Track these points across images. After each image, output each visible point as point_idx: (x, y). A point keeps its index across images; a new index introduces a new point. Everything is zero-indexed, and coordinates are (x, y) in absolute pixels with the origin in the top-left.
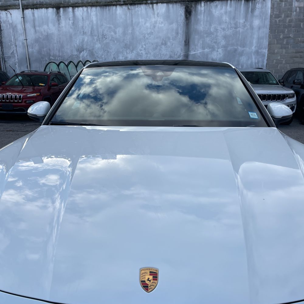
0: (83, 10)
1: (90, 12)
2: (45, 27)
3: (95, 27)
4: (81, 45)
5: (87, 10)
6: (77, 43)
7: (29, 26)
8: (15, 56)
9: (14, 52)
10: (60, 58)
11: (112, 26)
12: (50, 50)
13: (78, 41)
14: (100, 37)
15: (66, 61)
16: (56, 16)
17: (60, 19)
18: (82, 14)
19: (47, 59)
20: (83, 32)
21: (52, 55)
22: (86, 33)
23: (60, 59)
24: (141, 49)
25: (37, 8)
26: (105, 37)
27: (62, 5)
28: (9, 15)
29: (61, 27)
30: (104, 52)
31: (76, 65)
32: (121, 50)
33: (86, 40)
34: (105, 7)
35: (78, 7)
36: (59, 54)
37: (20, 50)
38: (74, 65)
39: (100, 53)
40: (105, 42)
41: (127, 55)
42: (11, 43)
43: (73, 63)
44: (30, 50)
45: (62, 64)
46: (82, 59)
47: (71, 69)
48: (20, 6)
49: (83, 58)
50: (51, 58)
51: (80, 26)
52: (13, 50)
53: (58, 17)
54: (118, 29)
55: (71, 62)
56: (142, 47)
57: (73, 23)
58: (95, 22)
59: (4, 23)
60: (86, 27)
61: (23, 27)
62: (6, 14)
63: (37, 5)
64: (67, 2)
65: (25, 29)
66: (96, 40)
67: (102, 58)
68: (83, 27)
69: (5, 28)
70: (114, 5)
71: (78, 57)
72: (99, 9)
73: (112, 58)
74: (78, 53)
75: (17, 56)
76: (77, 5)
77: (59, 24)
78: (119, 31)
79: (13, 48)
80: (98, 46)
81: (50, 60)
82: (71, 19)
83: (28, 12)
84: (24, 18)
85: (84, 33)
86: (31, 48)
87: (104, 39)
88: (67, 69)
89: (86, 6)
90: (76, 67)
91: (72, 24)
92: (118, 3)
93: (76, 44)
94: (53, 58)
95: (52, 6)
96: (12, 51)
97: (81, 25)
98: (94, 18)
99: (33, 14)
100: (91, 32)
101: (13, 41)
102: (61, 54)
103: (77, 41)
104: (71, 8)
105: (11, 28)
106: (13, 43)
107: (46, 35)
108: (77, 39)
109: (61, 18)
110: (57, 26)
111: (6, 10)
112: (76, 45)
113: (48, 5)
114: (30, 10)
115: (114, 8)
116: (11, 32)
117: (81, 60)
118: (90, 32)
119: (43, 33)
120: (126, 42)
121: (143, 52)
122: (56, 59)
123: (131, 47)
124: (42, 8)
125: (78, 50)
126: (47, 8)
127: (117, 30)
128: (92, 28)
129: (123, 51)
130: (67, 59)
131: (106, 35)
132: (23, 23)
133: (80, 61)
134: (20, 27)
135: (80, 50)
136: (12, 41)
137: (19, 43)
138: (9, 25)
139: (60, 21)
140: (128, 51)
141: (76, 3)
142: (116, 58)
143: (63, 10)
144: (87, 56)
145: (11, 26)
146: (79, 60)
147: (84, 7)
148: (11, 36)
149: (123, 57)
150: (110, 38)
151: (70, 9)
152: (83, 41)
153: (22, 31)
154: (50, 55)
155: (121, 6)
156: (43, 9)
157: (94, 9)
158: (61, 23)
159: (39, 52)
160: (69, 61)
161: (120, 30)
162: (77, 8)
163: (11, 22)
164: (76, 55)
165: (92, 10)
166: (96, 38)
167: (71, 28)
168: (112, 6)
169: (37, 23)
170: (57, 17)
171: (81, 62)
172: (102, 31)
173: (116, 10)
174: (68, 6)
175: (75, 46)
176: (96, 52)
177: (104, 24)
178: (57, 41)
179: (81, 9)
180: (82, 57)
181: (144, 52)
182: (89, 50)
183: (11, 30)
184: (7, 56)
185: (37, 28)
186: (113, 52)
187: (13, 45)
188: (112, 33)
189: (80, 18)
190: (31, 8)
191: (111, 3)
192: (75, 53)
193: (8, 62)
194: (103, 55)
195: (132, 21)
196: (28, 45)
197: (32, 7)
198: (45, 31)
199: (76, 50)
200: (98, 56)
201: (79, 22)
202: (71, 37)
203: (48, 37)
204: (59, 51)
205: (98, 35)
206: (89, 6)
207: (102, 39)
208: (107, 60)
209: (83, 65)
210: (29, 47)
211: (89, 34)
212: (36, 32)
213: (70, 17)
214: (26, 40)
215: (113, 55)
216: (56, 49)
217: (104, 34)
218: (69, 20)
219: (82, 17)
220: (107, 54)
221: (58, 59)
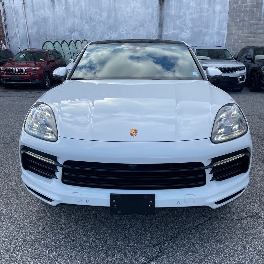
2: (42, 11)
3: (84, 11)
4: (72, 27)
6: (69, 25)
7: (28, 10)
8: (17, 36)
9: (17, 33)
10: (55, 37)
11: (98, 11)
12: (46, 31)
13: (70, 24)
14: (88, 19)
15: (60, 40)
16: (51, 2)
17: (55, 4)
19: (44, 39)
20: (74, 15)
21: (48, 35)
22: (76, 16)
23: (55, 38)
24: (123, 30)
26: (93, 20)
28: (12, 1)
29: (55, 11)
30: (92, 33)
31: (68, 44)
32: (106, 31)
33: (76, 22)
36: (54, 35)
37: (21, 31)
38: (67, 44)
40: (92, 24)
41: (111, 35)
42: (14, 25)
43: (65, 41)
44: (30, 31)
45: (57, 43)
47: (65, 47)
49: (74, 38)
50: (48, 38)
52: (16, 31)
53: (53, 3)
54: (103, 13)
55: (64, 41)
56: (124, 28)
57: (66, 8)
58: (84, 7)
59: (8, 8)
60: (76, 11)
61: (24, 11)
65: (25, 13)
66: (85, 22)
68: (73, 11)
69: (8, 13)
71: (70, 37)
73: (99, 38)
74: (70, 34)
75: (18, 36)
77: (54, 9)
78: (104, 15)
79: (16, 29)
80: (87, 27)
81: (47, 40)
82: (64, 4)
84: (24, 4)
86: (30, 29)
87: (92, 21)
88: (61, 47)
90: (69, 45)
91: (65, 9)
93: (68, 26)
94: (49, 38)
96: (15, 32)
97: (72, 10)
98: (83, 4)
100: (81, 15)
101: (15, 24)
102: (55, 35)
103: (69, 23)
105: (13, 13)
106: (15, 25)
107: (43, 18)
108: (69, 22)
109: (56, 4)
110: (52, 9)
112: (68, 27)
116: (14, 16)
117: (73, 40)
118: (79, 15)
119: (41, 16)
120: (110, 24)
121: (124, 33)
122: (52, 39)
123: (114, 29)
125: (70, 31)
127: (103, 14)
128: (82, 12)
129: (107, 32)
130: (61, 39)
131: (93, 18)
132: (23, 8)
133: (72, 40)
134: (21, 11)
135: (72, 31)
137: (21, 25)
138: (11, 10)
139: (55, 6)
140: (112, 32)
142: (102, 38)
144: (77, 36)
145: (13, 11)
146: (71, 40)
148: (14, 19)
149: (107, 37)
150: (97, 21)
152: (74, 23)
153: (23, 15)
154: (46, 35)
158: (55, 8)
159: (38, 33)
160: (62, 40)
161: (105, 14)
163: (13, 7)
164: (69, 35)
166: (85, 21)
167: (64, 12)
169: (35, 8)
170: (52, 3)
171: (72, 41)
172: (90, 15)
175: (67, 27)
176: (85, 32)
177: (91, 9)
178: (52, 24)
180: (73, 37)
181: (125, 32)
182: (79, 31)
183: (14, 14)
184: (10, 36)
185: (36, 13)
186: (99, 33)
187: (16, 27)
188: (99, 17)
189: (72, 4)
192: (68, 33)
193: (12, 41)
194: (90, 35)
195: (115, 6)
196: (28, 27)
198: (42, 15)
199: (68, 31)
200: (86, 36)
201: (71, 7)
202: (64, 20)
203: (45, 20)
204: (54, 32)
205: (87, 18)
207: (90, 21)
208: (94, 39)
209: (74, 44)
210: (29, 29)
211: (79, 17)
212: (34, 15)
213: (63, 3)
214: (27, 22)
215: (99, 35)
216: (52, 30)
217: (92, 18)
218: (62, 5)
219: (73, 3)
220: (94, 34)
221: (53, 39)
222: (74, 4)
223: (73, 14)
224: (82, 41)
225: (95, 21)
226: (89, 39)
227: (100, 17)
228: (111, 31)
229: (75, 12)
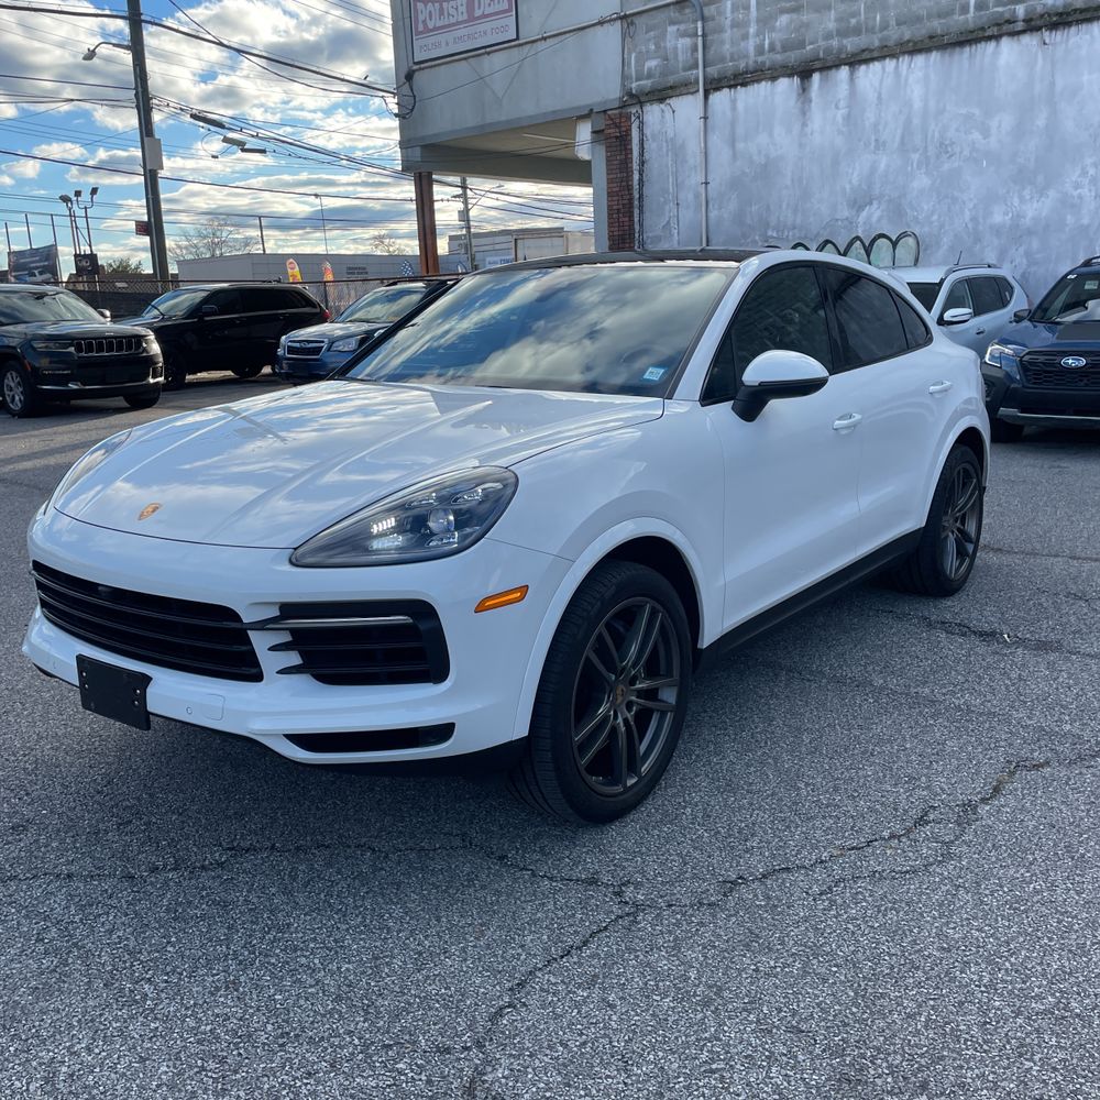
0: (884, 68)
1: (904, 72)
2: (763, 139)
3: (916, 121)
4: (864, 186)
5: (897, 67)
6: (854, 181)
7: (716, 140)
8: (672, 235)
9: (672, 222)
10: (796, 231)
11: (977, 112)
12: (768, 209)
13: (855, 175)
14: (932, 151)
15: (812, 240)
16: (798, 100)
17: (810, 108)
18: (877, 85)
19: (757, 238)
20: (876, 140)
21: (772, 224)
22: (884, 143)
23: (794, 235)
24: (1079, 180)
25: (744, 85)
26: (949, 149)
27: (818, 65)
28: (668, 115)
29: (809, 132)
30: (939, 202)
31: (843, 252)
32: (1002, 191)
33: (882, 166)
34: (958, 49)
35: (867, 61)
36: (794, 220)
37: (687, 215)
38: (836, 252)
39: (926, 207)
40: (946, 167)
41: (1024, 207)
42: (666, 196)
43: (831, 242)
44: (713, 214)
46: (863, 231)
48: (698, 83)
49: (868, 227)
50: (770, 233)
51: (867, 124)
52: (670, 217)
53: (803, 103)
54: (997, 118)
55: (827, 242)
56: (1084, 173)
57: (848, 118)
58: (917, 104)
59: (654, 140)
60: (886, 124)
61: (703, 145)
62: (663, 111)
63: (746, 73)
64: (835, 52)
65: (706, 153)
67: (932, 223)
68: (876, 125)
69: (654, 155)
70: (989, 38)
71: (850, 223)
72: (935, 59)
73: (967, 220)
74: (854, 212)
75: (676, 234)
76: (864, 56)
77: (804, 125)
78: (1000, 126)
79: (669, 211)
80: (921, 181)
81: (767, 241)
82: (842, 104)
83: (720, 98)
84: (706, 118)
85: (880, 145)
86: (716, 206)
87: (945, 156)
89: (893, 56)
91: (844, 119)
92: (1006, 28)
93: (850, 182)
94: (775, 235)
95: (789, 72)
96: (667, 219)
97: (872, 120)
98: (916, 92)
99: (734, 102)
100: (903, 138)
101: (671, 190)
102: (798, 221)
103: (853, 175)
104: (847, 67)
105: (670, 154)
106: (671, 197)
107: (763, 163)
108: (854, 169)
109: (813, 104)
110: (796, 128)
111: (662, 100)
112: (848, 187)
113: (776, 70)
114: (726, 90)
115: (992, 45)
116: (670, 163)
117: (860, 235)
118: (898, 139)
119: (755, 158)
120: (1021, 161)
121: (1085, 191)
122: (785, 236)
123: (1040, 178)
124: (758, 81)
125: (855, 202)
126: (774, 79)
127: (994, 124)
128: (908, 122)
129: (1008, 192)
130: (816, 237)
131: (952, 144)
132: (702, 133)
133: (858, 238)
134: (694, 147)
135: (858, 204)
136: (667, 192)
137: (687, 196)
138: (664, 144)
139: (808, 114)
140: (1027, 193)
141: (864, 51)
142: (981, 220)
143: (821, 80)
144: (879, 220)
145: (670, 147)
146: (854, 236)
147: (887, 60)
148: (668, 177)
149: (1006, 214)
150: (966, 153)
151: (844, 71)
152: (873, 169)
153: (698, 161)
154: (767, 225)
155: (1016, 38)
156: (764, 83)
157: (920, 59)
158: (809, 122)
159: (739, 217)
160: (821, 240)
161: (1004, 122)
162: (863, 68)
163: (671, 134)
164: (847, 219)
165: (913, 66)
166: (915, 157)
167: (840, 132)
168: (983, 43)
169: (740, 131)
170: (799, 103)
171: (858, 242)
172: (940, 132)
173: (996, 54)
174: (837, 63)
175: (845, 189)
176: (911, 203)
177: (948, 108)
178: (793, 180)
179: (876, 66)
180: (865, 223)
181: (1090, 191)
182: (890, 201)
183: (670, 159)
184: (650, 235)
185: (740, 146)
186: (971, 200)
187: (671, 204)
188: (976, 136)
189: (872, 96)
190: (730, 87)
191: (981, 34)
192: (845, 213)
194: (932, 214)
195: (1053, 84)
196: (709, 199)
197: (732, 83)
198: (760, 152)
199: (848, 204)
200: (916, 218)
201: (868, 109)
202: (836, 162)
203: (767, 170)
204: (795, 211)
205: (926, 147)
206: (904, 53)
207: (938, 157)
208: (947, 228)
209: (863, 251)
210: (710, 206)
211: (896, 145)
212: (735, 156)
213: (839, 100)
214: (707, 183)
215: (970, 210)
216: (788, 205)
217: (947, 142)
218: (837, 107)
219: (876, 95)
220: (949, 208)
221: (790, 238)
222: (879, 98)
223: (873, 138)
224: (894, 239)
225: (961, 152)
226: (926, 229)
227: (980, 137)
228: (1024, 189)
229: (881, 128)
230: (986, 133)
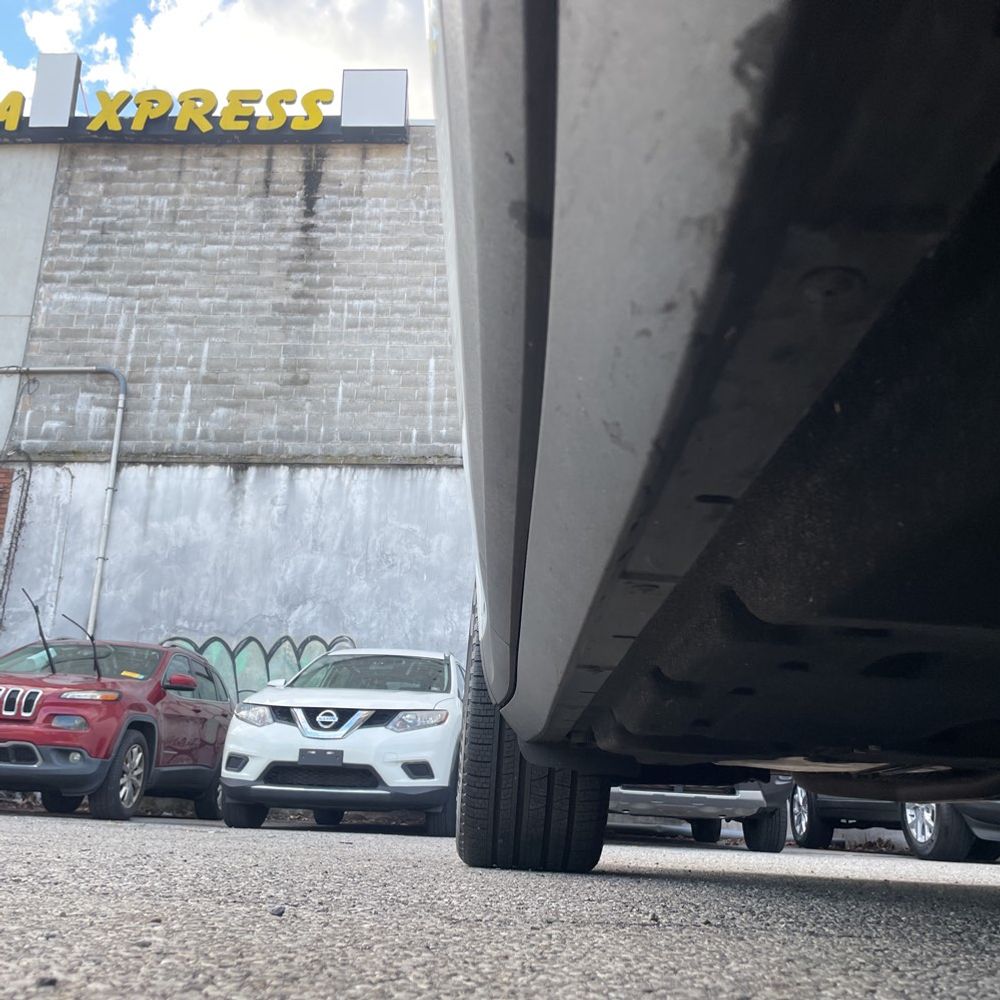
0: (326, 476)
1: (347, 482)
2: (184, 521)
3: (357, 529)
4: (298, 585)
5: (339, 477)
6: (287, 578)
7: (123, 514)
9: (48, 598)
10: (213, 624)
11: (418, 529)
12: (181, 595)
13: (289, 571)
14: (372, 558)
15: (232, 635)
16: (229, 489)
17: (242, 499)
18: (318, 489)
19: (162, 626)
20: (314, 541)
21: (185, 613)
22: (322, 545)
23: (210, 628)
25: (166, 464)
26: (390, 560)
27: (255, 460)
28: (65, 480)
29: (240, 522)
30: (379, 609)
31: (268, 651)
32: (442, 606)
34: (400, 471)
35: (308, 465)
36: (212, 612)
37: (71, 594)
38: (260, 651)
39: (364, 613)
40: (386, 576)
41: (463, 624)
42: (46, 566)
43: (256, 641)
44: (109, 594)
45: (216, 647)
46: (294, 632)
47: (247, 665)
48: (110, 454)
49: (299, 627)
50: (180, 623)
51: (305, 523)
52: (46, 593)
53: (235, 493)
54: (437, 537)
55: (250, 639)
57: (284, 515)
58: (359, 513)
59: (39, 504)
60: (325, 527)
61: (106, 517)
62: (57, 474)
63: (172, 453)
64: (274, 451)
65: (109, 527)
66: (355, 568)
67: (371, 629)
68: (315, 527)
69: (38, 519)
70: (430, 466)
71: (280, 622)
72: (378, 476)
73: (407, 631)
74: (284, 610)
75: (51, 613)
76: (306, 460)
77: (234, 514)
78: (439, 545)
79: (48, 585)
80: (360, 587)
81: (175, 631)
82: (279, 501)
83: (135, 475)
84: (114, 490)
85: (318, 546)
86: (113, 586)
87: (385, 566)
88: (230, 663)
89: (335, 465)
90: (268, 657)
91: (280, 515)
92: (445, 461)
93: (282, 578)
94: (186, 625)
95: (221, 461)
96: (42, 594)
97: (311, 521)
98: (359, 503)
99: (152, 480)
100: (342, 543)
101: (54, 563)
102: (218, 612)
103: (287, 572)
104: (287, 468)
105: (59, 522)
106: (52, 569)
107: (180, 546)
108: (288, 565)
109: (246, 496)
110: (225, 516)
111: (59, 463)
112: (279, 583)
113: (207, 456)
114: (143, 467)
115: (432, 473)
116: (58, 532)
117: (290, 634)
118: (337, 543)
119: (172, 540)
120: (460, 579)
122: (198, 629)
124: (185, 464)
125: (287, 599)
126: (203, 464)
127: (434, 542)
128: (348, 529)
129: (448, 608)
130: (238, 631)
131: (393, 554)
132: (107, 504)
133: (287, 638)
134: (92, 517)
135: (293, 599)
136: (49, 563)
137: (75, 571)
138: (54, 511)
139: (240, 504)
140: (465, 611)
141: (306, 456)
142: (421, 632)
143: (257, 475)
144: (314, 620)
145: (61, 514)
146: (283, 635)
147: (330, 468)
148: (52, 545)
149: (446, 628)
150: (407, 564)
151: (283, 472)
152: (310, 567)
153: (97, 532)
154: (177, 614)
155: (454, 470)
156: (190, 467)
157: (362, 474)
158: (240, 513)
159: (141, 602)
160: (244, 636)
161: (443, 542)
162: (304, 471)
163: (65, 500)
164: (276, 616)
165: (355, 477)
166: (355, 562)
167: (275, 528)
168: (424, 470)
169: (156, 509)
170: (230, 493)
171: (288, 643)
172: (380, 542)
173: (436, 480)
174: (277, 461)
175: (275, 585)
176: (348, 607)
177: (390, 521)
178: (215, 568)
179: (318, 472)
180: (296, 623)
182: (327, 603)
183: (58, 527)
184: (14, 610)
185: (154, 525)
186: (411, 610)
187: (51, 577)
188: (417, 550)
189: (312, 499)
190: (149, 464)
191: (422, 462)
192: (274, 609)
193: (13, 633)
194: (372, 620)
196: (105, 576)
197: (153, 460)
198: (177, 534)
199: (279, 600)
200: (353, 624)
201: (307, 510)
202: (267, 557)
203: (185, 555)
204: (215, 602)
205: (366, 554)
206: (347, 465)
207: (379, 564)
208: (386, 636)
209: (292, 653)
210: (106, 584)
211: (335, 548)
212: (145, 535)
213: (277, 497)
214: (104, 559)
215: (410, 621)
216: (207, 594)
217: (388, 553)
218: (273, 503)
219: (316, 498)
220: (389, 615)
221: (205, 630)
222: (320, 500)
223: (311, 538)
224: (328, 643)
225: (402, 564)
226: (365, 636)
227: (421, 552)
228: (463, 606)
229: (320, 530)
230: (427, 549)
